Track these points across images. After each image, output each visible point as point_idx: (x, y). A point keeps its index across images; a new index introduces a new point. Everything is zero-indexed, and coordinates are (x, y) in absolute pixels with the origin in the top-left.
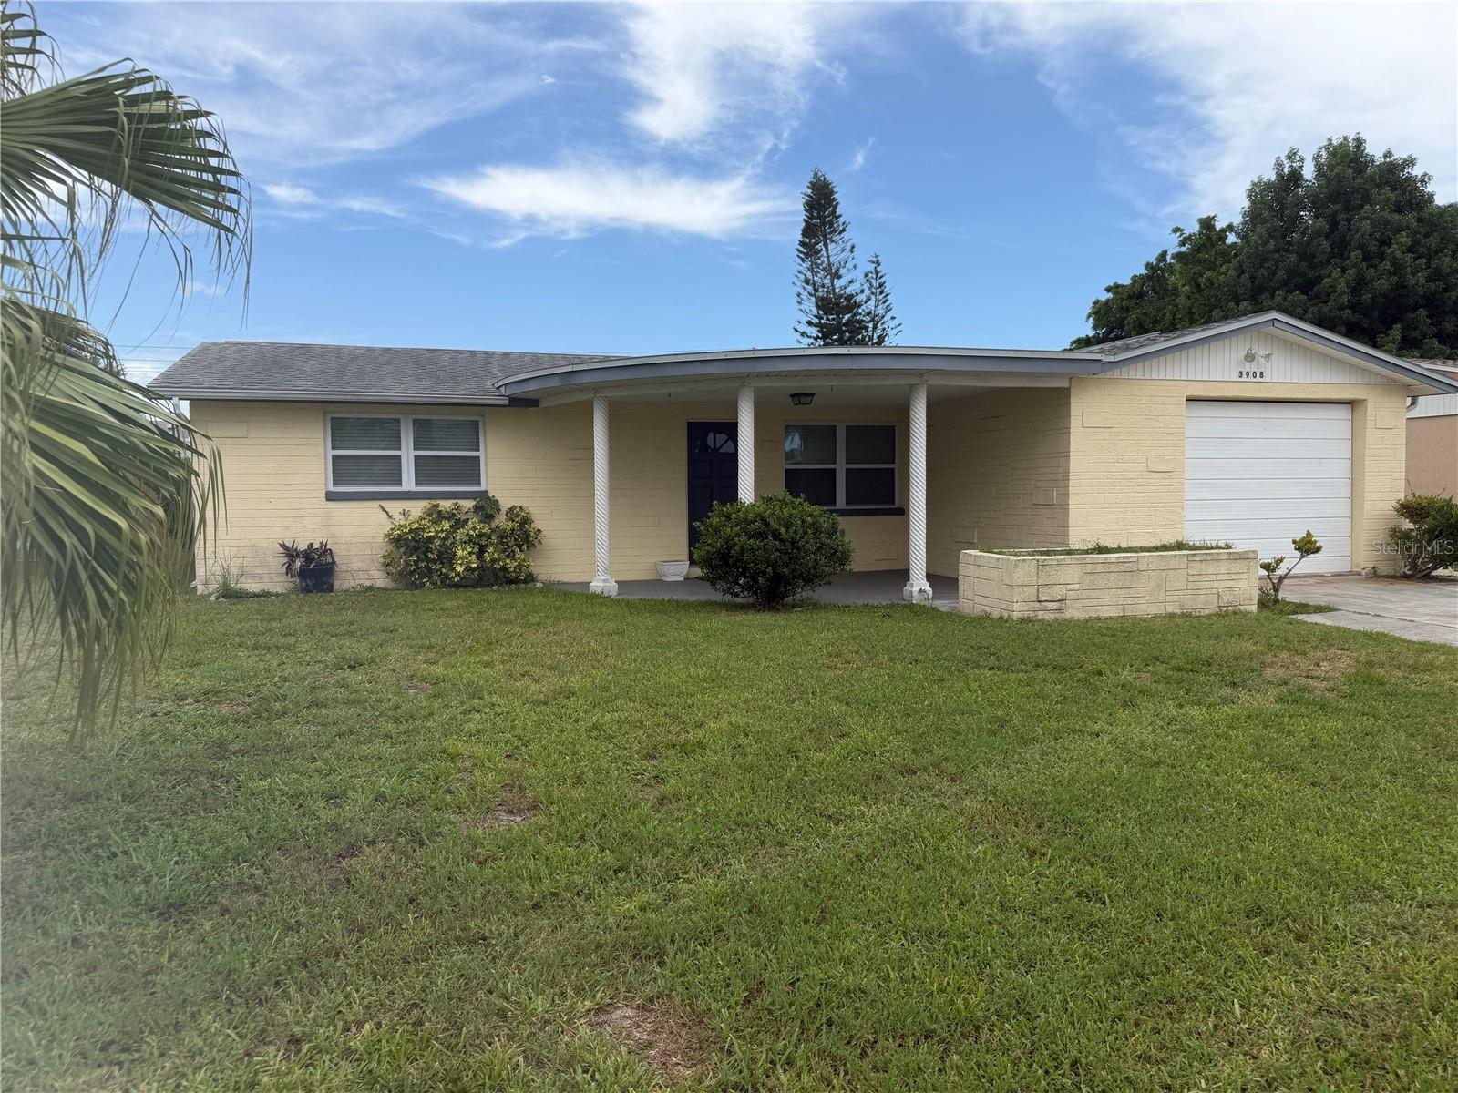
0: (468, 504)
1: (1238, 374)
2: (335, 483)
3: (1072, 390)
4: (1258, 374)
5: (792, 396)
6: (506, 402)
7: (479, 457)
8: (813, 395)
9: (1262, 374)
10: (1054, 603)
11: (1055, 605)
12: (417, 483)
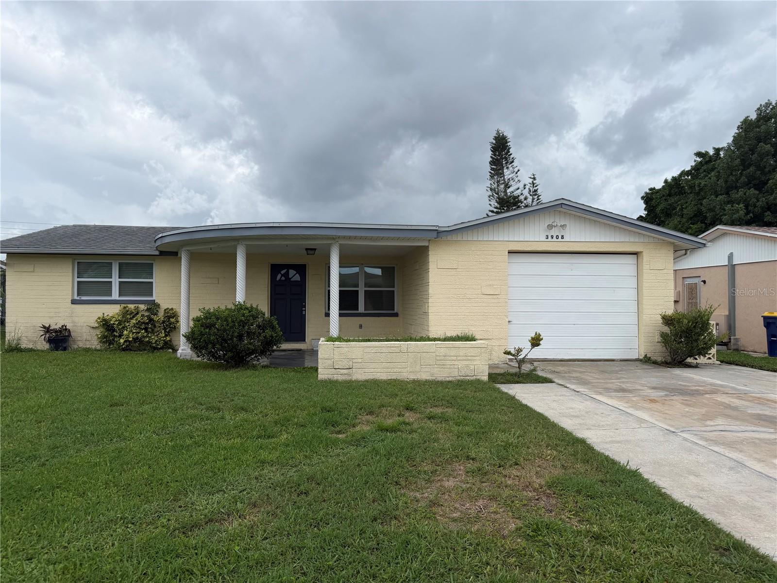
0: (142, 307)
1: (545, 237)
2: (78, 295)
3: (430, 247)
4: (560, 237)
5: (307, 249)
6: (157, 253)
7: (153, 282)
8: (315, 249)
9: (562, 237)
10: (344, 370)
11: (345, 371)
12: (120, 295)
